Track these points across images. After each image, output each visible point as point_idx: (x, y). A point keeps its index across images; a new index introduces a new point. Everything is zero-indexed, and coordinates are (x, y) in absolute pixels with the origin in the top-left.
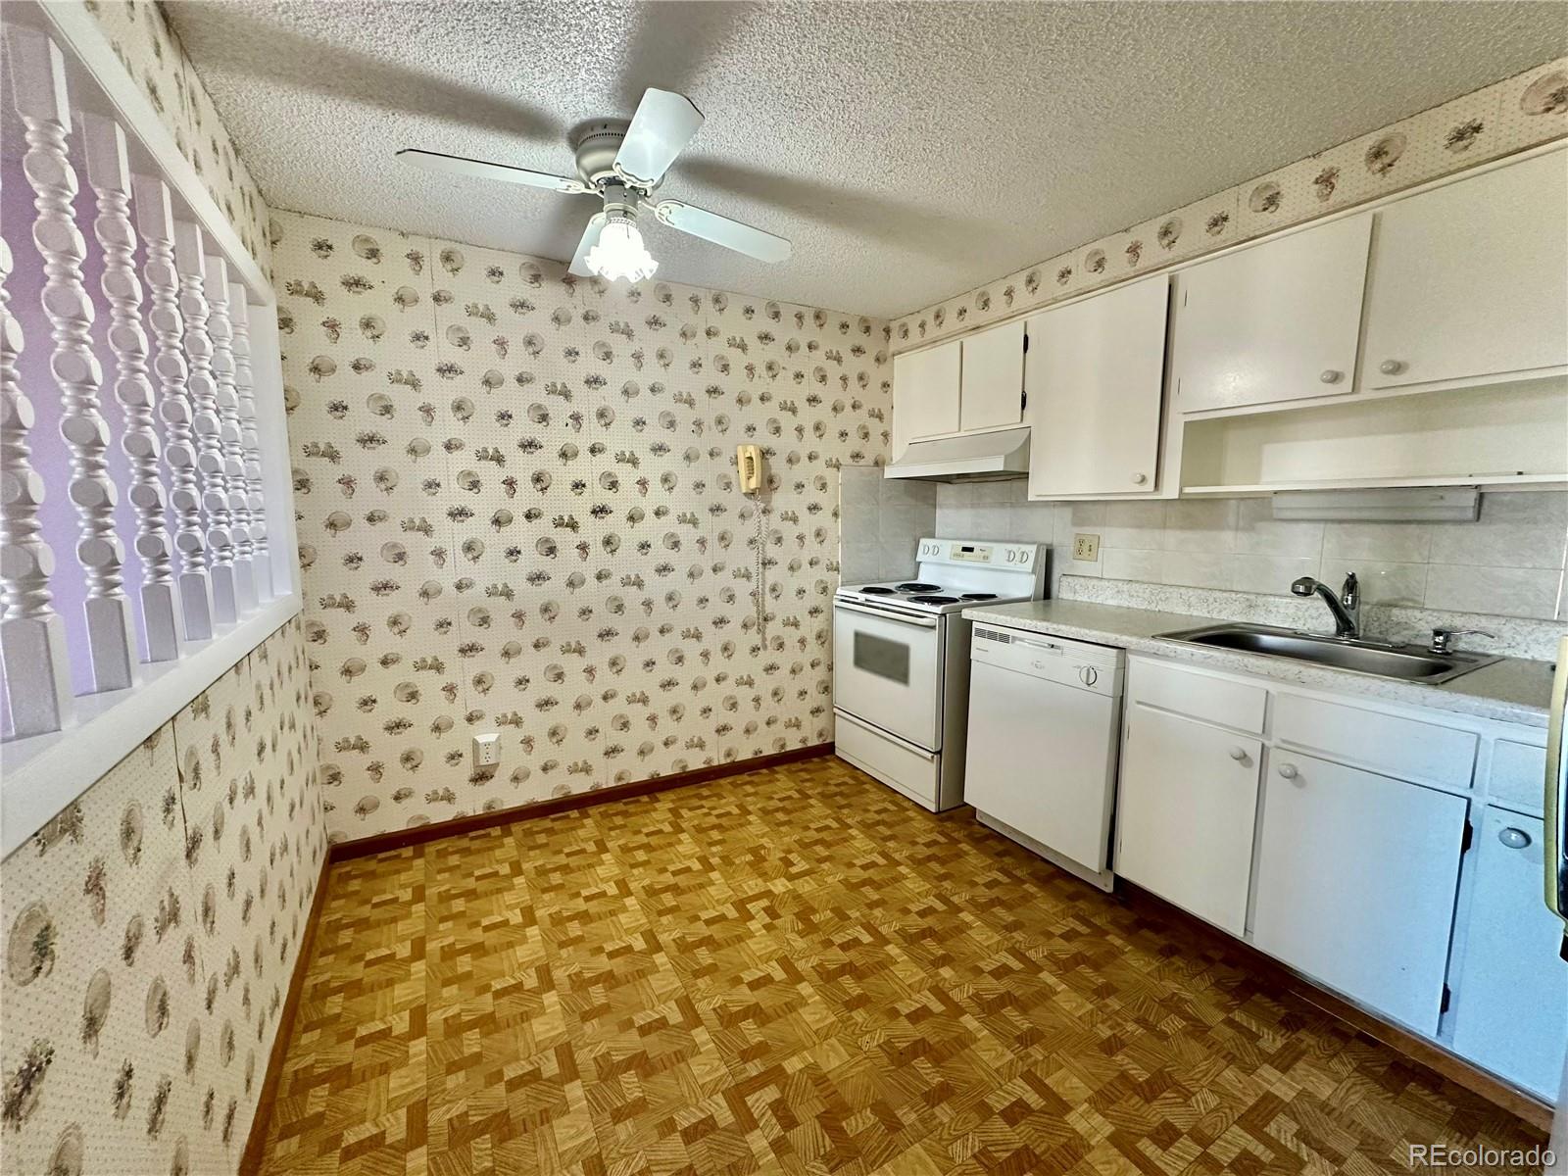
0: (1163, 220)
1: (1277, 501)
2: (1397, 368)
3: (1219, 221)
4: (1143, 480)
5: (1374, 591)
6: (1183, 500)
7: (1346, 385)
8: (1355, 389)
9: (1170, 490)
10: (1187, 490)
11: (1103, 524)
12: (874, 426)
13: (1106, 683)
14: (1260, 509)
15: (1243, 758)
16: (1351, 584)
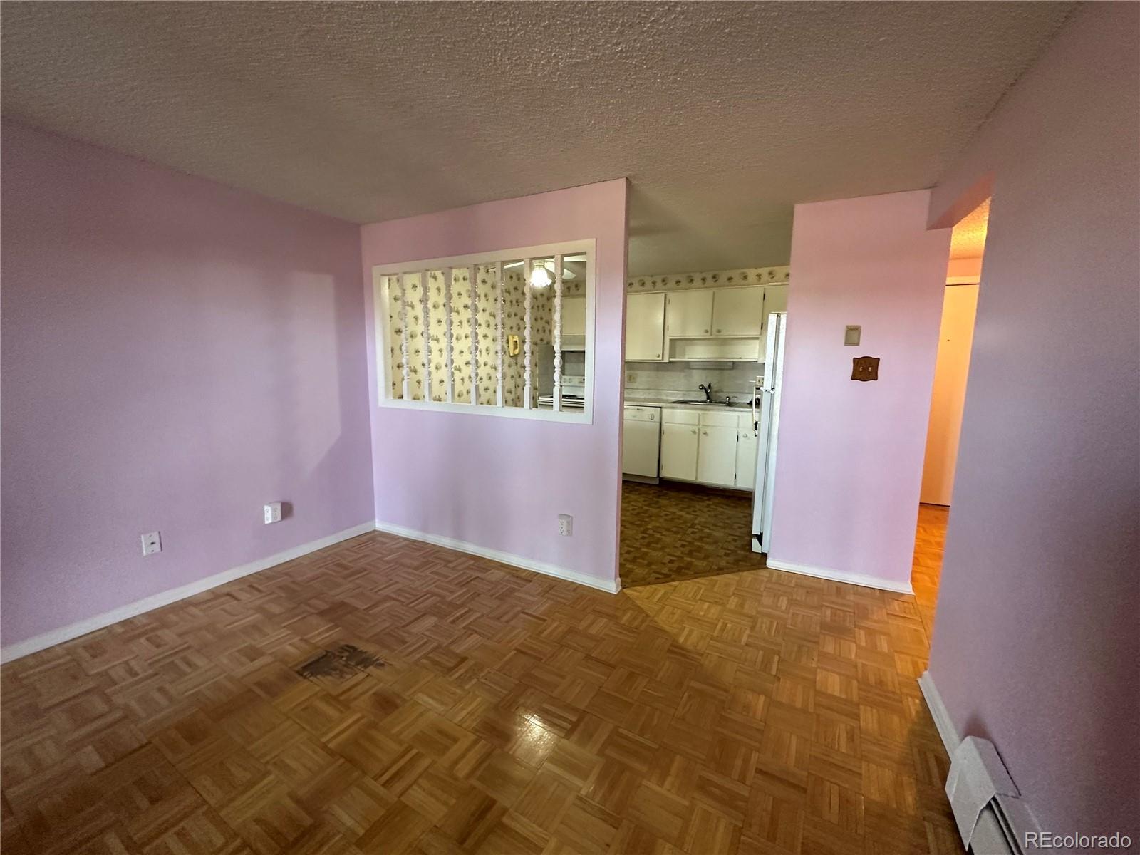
0: (664, 276)
1: (692, 363)
2: (719, 331)
3: (678, 282)
4: (659, 356)
5: (715, 388)
6: (670, 362)
7: (709, 334)
8: (711, 335)
9: (666, 360)
10: (671, 359)
11: (638, 369)
12: (547, 326)
13: (657, 418)
14: (687, 365)
15: (694, 432)
16: (710, 386)
